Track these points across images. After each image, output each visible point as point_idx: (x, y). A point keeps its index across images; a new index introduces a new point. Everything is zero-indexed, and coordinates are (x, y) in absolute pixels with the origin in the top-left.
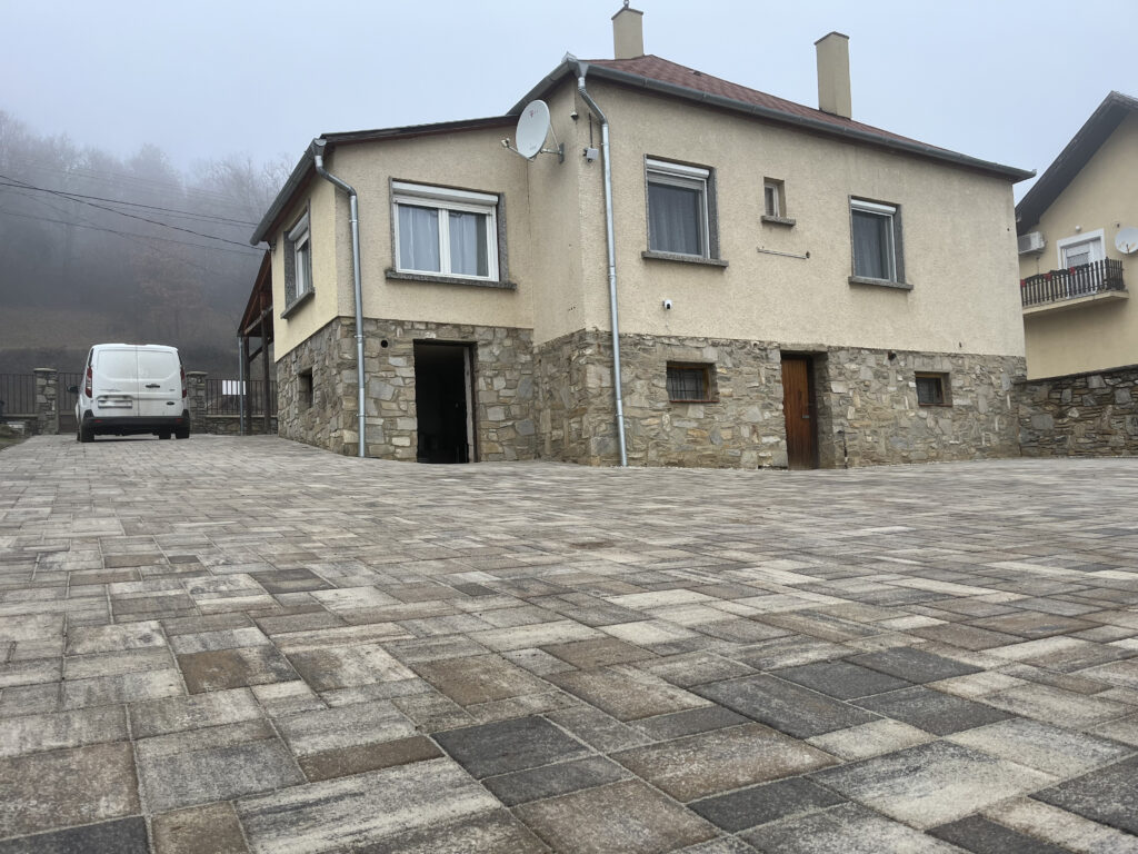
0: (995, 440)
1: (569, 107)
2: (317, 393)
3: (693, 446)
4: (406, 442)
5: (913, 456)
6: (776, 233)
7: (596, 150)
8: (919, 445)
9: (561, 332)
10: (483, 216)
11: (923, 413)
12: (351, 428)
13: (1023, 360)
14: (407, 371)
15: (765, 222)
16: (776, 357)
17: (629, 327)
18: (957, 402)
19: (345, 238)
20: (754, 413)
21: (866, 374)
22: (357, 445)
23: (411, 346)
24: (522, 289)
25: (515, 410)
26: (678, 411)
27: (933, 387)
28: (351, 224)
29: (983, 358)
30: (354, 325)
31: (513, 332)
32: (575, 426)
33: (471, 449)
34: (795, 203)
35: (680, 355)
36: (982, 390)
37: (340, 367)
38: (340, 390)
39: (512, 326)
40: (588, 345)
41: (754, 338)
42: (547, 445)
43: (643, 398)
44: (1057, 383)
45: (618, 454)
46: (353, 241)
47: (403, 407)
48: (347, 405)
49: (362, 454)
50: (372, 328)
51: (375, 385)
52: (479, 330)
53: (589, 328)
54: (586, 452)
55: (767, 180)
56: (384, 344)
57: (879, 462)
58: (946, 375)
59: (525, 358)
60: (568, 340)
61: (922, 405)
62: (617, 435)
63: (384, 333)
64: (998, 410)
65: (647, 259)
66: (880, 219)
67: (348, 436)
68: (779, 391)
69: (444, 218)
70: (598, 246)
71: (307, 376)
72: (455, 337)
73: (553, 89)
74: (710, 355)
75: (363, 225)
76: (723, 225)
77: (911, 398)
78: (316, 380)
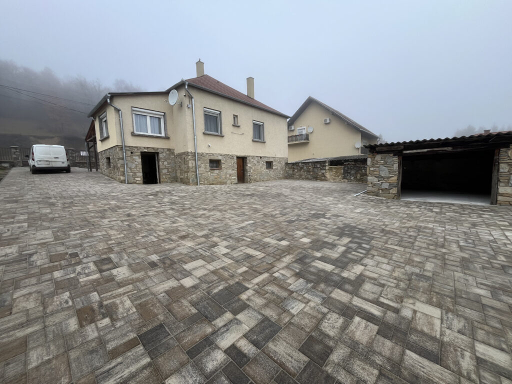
0: (281, 176)
1: (183, 93)
2: (112, 165)
3: (216, 180)
4: (140, 179)
5: (265, 180)
6: (236, 128)
7: (191, 105)
8: (266, 177)
9: (182, 151)
10: (159, 119)
11: (267, 170)
12: (123, 176)
13: (287, 158)
14: (139, 160)
15: (233, 126)
16: (235, 158)
17: (200, 151)
18: (274, 168)
19: (118, 123)
20: (230, 172)
21: (255, 162)
22: (125, 180)
23: (140, 153)
24: (171, 138)
25: (170, 170)
26: (212, 171)
27: (269, 164)
28: (120, 119)
29: (280, 158)
30: (122, 147)
31: (169, 150)
32: (186, 175)
33: (158, 180)
34: (240, 121)
35: (213, 158)
36: (279, 165)
37: (119, 159)
38: (119, 165)
39: (168, 148)
40: (189, 156)
41: (231, 154)
42: (179, 179)
43: (204, 168)
44: (293, 164)
45: (197, 182)
46: (121, 124)
47: (138, 170)
48: (122, 169)
49: (127, 183)
50: (128, 148)
51: (130, 164)
52: (159, 149)
53: (189, 151)
54: (189, 182)
55: (234, 115)
56: (132, 153)
57: (257, 181)
58: (272, 162)
59: (173, 156)
60: (184, 153)
61: (267, 168)
62: (197, 178)
63: (132, 150)
64: (282, 169)
65: (204, 134)
66: (260, 126)
67: (122, 178)
68: (236, 166)
69: (148, 118)
70: (191, 130)
71: (108, 159)
72: (153, 151)
73: (179, 87)
74: (220, 158)
75: (124, 120)
76: (223, 126)
77: (265, 167)
78: (111, 161)
